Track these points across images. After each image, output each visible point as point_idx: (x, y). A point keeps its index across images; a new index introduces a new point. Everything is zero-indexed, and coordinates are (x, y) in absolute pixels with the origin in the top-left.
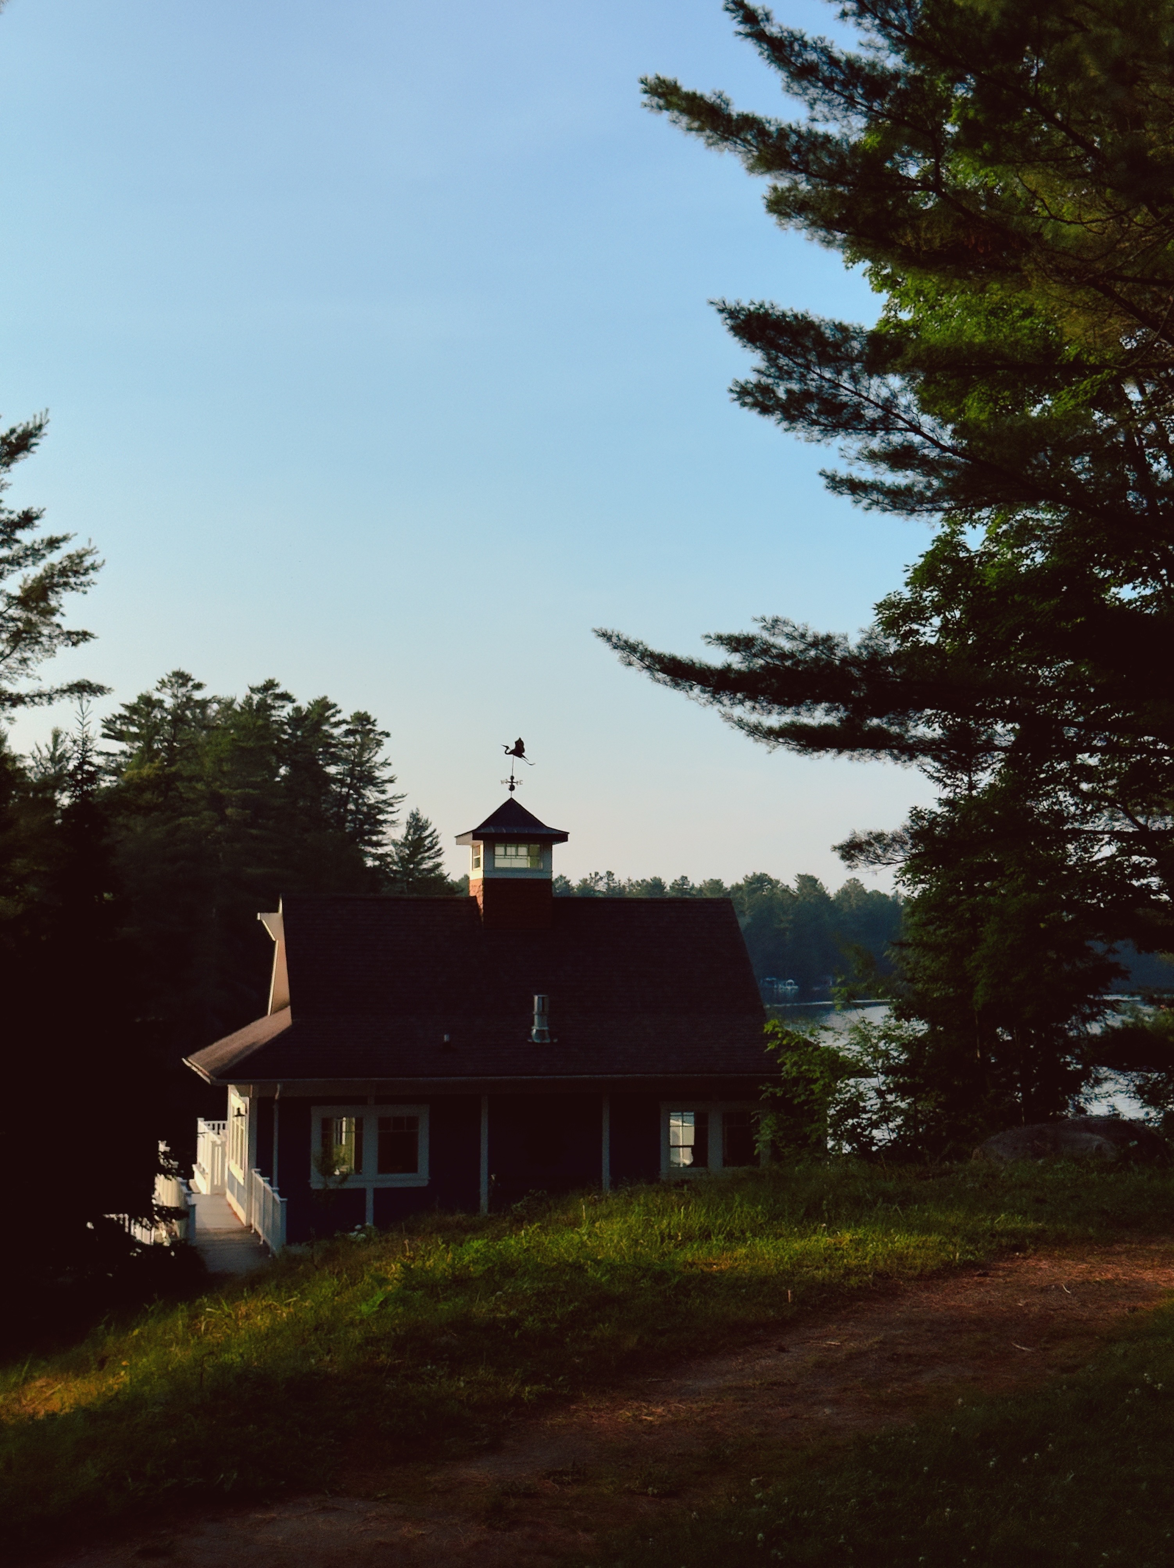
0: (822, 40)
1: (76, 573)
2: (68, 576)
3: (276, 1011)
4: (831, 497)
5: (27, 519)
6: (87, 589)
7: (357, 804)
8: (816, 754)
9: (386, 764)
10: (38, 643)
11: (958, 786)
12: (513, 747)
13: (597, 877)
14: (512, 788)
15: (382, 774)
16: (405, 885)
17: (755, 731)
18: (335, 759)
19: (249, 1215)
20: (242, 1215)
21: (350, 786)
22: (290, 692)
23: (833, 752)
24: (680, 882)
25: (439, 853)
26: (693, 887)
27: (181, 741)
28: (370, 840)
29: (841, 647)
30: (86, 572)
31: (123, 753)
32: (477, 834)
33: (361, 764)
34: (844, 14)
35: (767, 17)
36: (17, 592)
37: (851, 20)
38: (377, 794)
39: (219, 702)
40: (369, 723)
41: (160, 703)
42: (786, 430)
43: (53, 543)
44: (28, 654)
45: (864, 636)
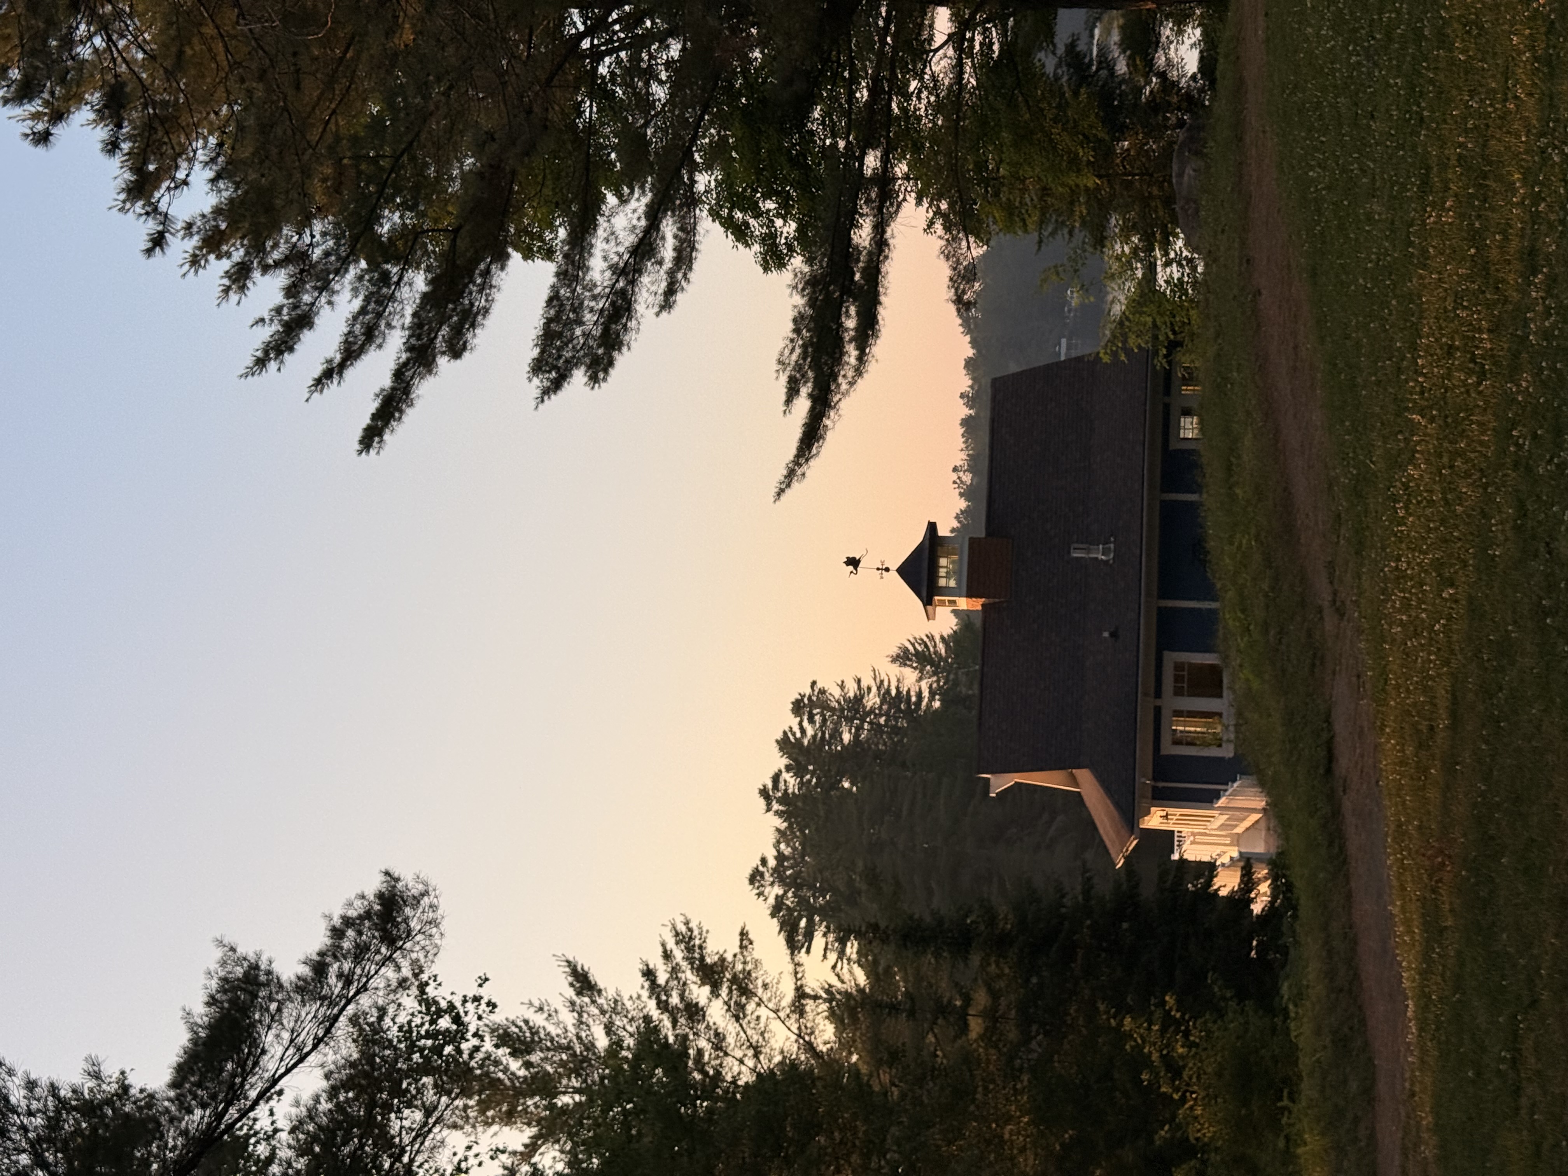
0: (348, 319)
1: (691, 938)
2: (694, 946)
3: (1075, 782)
4: (677, 310)
5: (649, 974)
6: (704, 930)
7: (881, 715)
8: (881, 322)
9: (842, 686)
10: (749, 973)
11: (906, 190)
12: (851, 568)
13: (958, 482)
14: (887, 570)
15: (852, 690)
16: (960, 672)
17: (859, 372)
18: (836, 734)
19: (1254, 810)
20: (1255, 817)
21: (863, 721)
22: (772, 774)
23: (880, 309)
24: (966, 400)
25: (931, 638)
26: (971, 387)
27: (816, 880)
28: (915, 704)
29: (802, 310)
30: (690, 930)
31: (825, 935)
32: (927, 601)
33: (842, 710)
34: (330, 303)
35: (330, 361)
36: (707, 989)
37: (335, 298)
38: (871, 695)
39: (779, 842)
40: (802, 700)
41: (779, 900)
42: (629, 349)
43: (667, 956)
44: (760, 983)
45: (794, 292)
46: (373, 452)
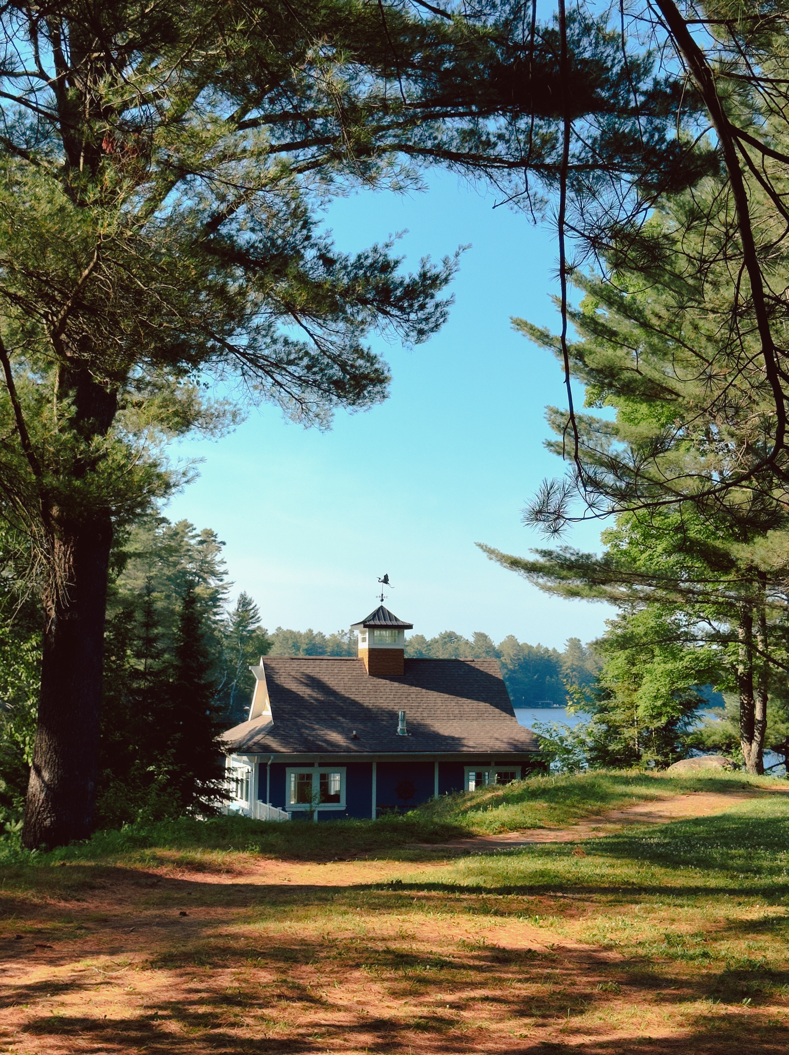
9: (222, 562)
12: (383, 578)
14: (382, 600)
15: (220, 568)
18: (191, 559)
21: (200, 577)
25: (259, 619)
28: (212, 611)
33: (207, 562)
38: (217, 582)
40: (213, 536)
46: (512, 325)
